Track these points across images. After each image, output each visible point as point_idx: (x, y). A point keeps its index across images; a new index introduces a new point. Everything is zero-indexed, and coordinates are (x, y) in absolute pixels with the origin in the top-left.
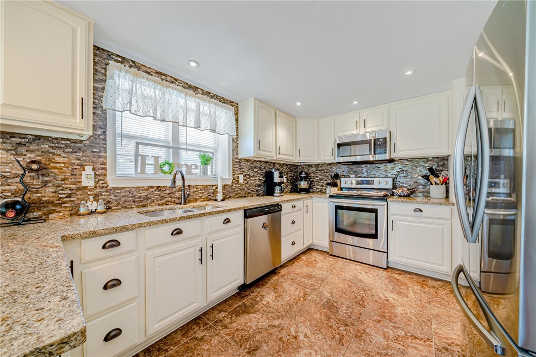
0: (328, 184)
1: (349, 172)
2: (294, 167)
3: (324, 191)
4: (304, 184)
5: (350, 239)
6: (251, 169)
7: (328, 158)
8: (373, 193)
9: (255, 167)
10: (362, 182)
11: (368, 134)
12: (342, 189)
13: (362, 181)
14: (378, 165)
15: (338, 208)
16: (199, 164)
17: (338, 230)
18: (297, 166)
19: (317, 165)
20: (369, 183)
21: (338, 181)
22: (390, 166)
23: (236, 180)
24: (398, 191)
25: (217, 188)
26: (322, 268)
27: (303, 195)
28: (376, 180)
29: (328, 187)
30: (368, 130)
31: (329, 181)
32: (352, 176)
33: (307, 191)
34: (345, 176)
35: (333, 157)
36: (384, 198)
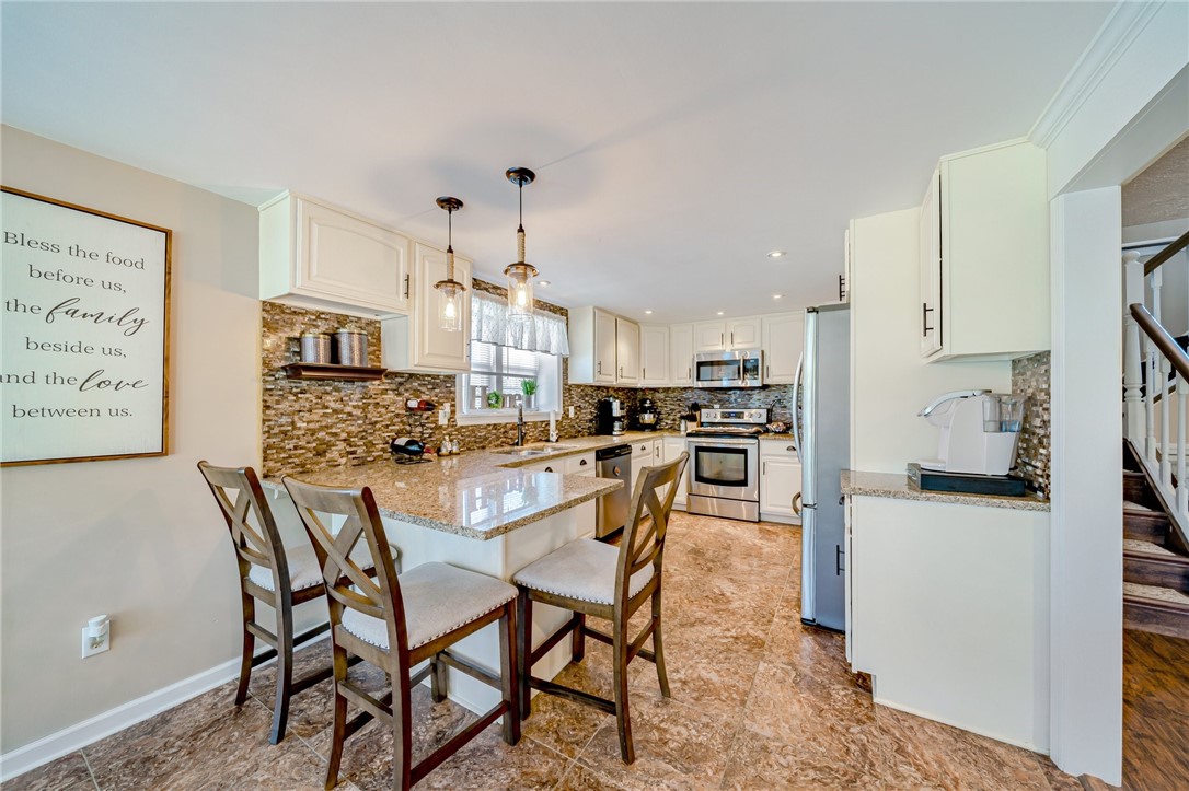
0: (682, 417)
1: (711, 401)
2: (631, 393)
3: (676, 427)
4: (648, 418)
5: (713, 489)
6: (582, 397)
7: (685, 381)
8: (741, 429)
9: (586, 395)
10: (729, 415)
11: (737, 353)
12: (702, 424)
13: (730, 413)
14: (749, 392)
15: (698, 449)
16: (522, 394)
17: (699, 478)
18: (635, 390)
19: (667, 390)
20: (739, 415)
21: (698, 414)
22: (763, 393)
23: (566, 414)
24: (772, 427)
25: (548, 425)
26: (680, 526)
27: (647, 434)
28: (746, 412)
29: (683, 421)
30: (736, 346)
31: (684, 414)
32: (715, 406)
33: (652, 428)
34: (706, 407)
35: (690, 381)
36: (754, 436)
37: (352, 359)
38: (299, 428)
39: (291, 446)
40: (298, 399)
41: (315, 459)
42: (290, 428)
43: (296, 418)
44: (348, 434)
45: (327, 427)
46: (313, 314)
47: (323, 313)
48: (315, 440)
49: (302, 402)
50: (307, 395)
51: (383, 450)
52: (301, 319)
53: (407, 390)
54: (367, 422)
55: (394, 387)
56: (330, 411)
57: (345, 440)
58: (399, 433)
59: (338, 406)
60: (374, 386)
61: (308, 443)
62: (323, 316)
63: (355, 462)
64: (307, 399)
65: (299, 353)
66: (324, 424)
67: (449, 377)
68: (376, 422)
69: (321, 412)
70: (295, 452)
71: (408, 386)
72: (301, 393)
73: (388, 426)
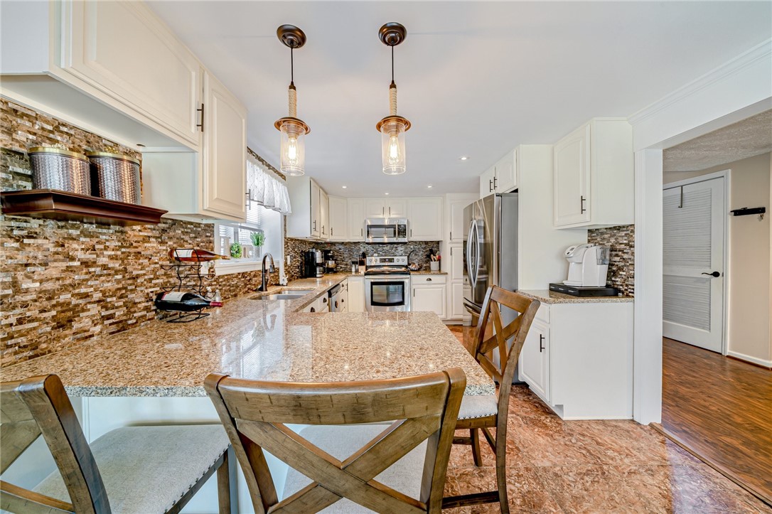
0: (353, 263)
3: (348, 270)
4: (332, 263)
7: (358, 237)
8: (396, 269)
10: (384, 260)
11: (392, 220)
12: (368, 267)
13: (385, 259)
15: (373, 284)
17: (373, 303)
20: (391, 260)
21: (365, 260)
23: (286, 262)
24: (412, 267)
28: (395, 258)
29: (354, 266)
30: (392, 216)
31: (354, 260)
32: (376, 255)
34: (370, 255)
35: (362, 237)
36: (405, 273)
37: (120, 193)
38: (27, 291)
39: (13, 320)
40: (23, 246)
41: (55, 333)
42: (10, 292)
43: (20, 275)
44: (104, 293)
45: (73, 286)
46: (47, 122)
47: (64, 125)
48: (54, 306)
49: (31, 251)
50: (40, 241)
51: (147, 309)
52: (28, 124)
53: (170, 238)
54: (127, 276)
55: (157, 233)
56: (77, 263)
57: (99, 302)
58: (165, 288)
59: (89, 256)
60: (136, 231)
61: (41, 312)
62: (65, 129)
63: (113, 328)
64: (38, 247)
65: (32, 178)
66: (68, 282)
67: (208, 226)
68: (138, 276)
69: (64, 265)
70: (20, 327)
71: (171, 234)
72: (29, 237)
73: (150, 280)
